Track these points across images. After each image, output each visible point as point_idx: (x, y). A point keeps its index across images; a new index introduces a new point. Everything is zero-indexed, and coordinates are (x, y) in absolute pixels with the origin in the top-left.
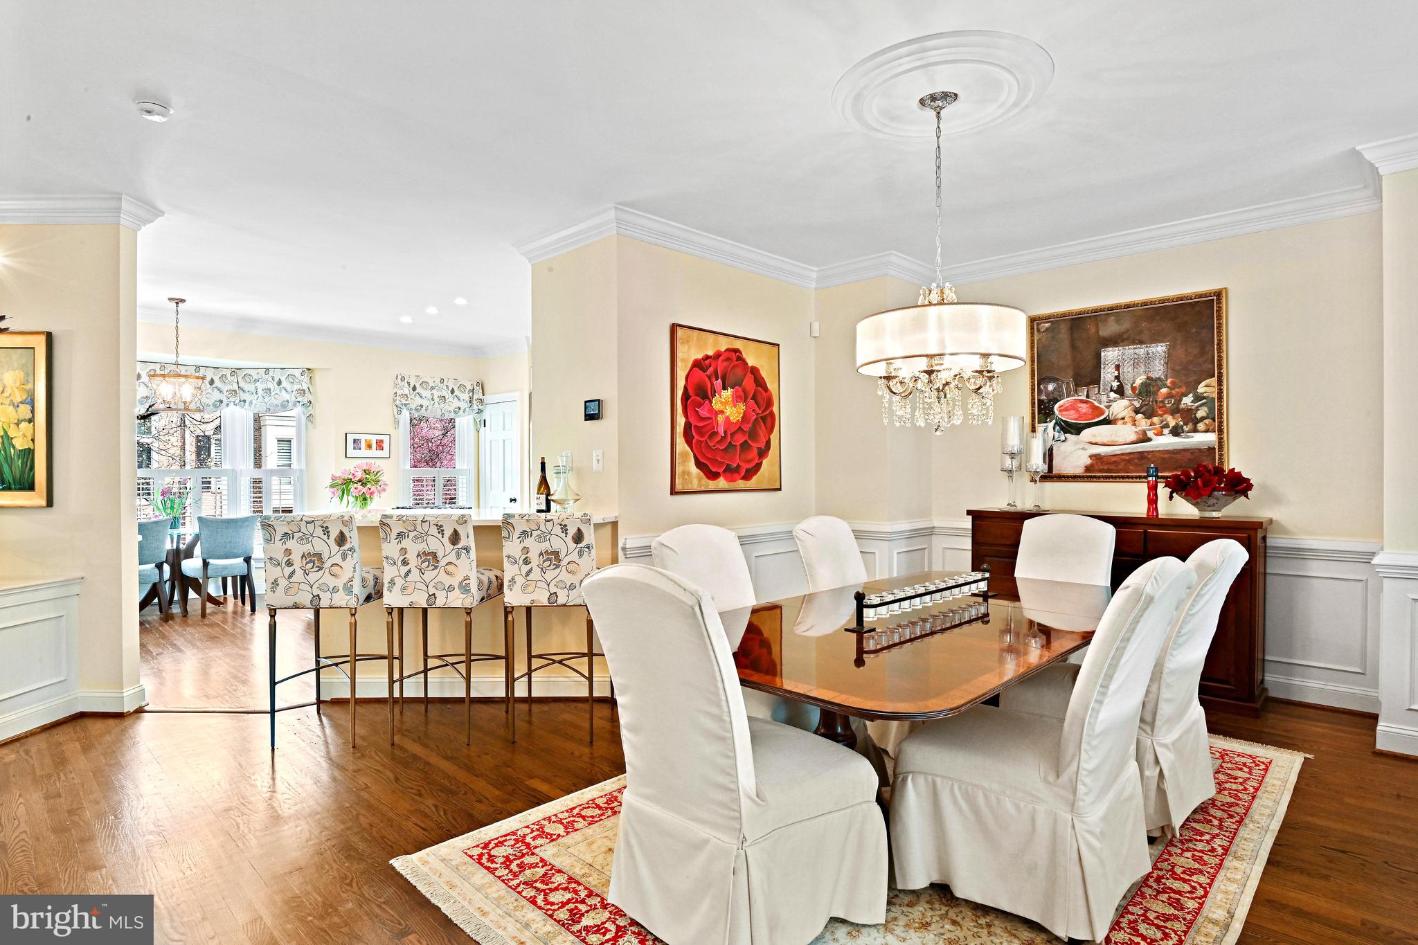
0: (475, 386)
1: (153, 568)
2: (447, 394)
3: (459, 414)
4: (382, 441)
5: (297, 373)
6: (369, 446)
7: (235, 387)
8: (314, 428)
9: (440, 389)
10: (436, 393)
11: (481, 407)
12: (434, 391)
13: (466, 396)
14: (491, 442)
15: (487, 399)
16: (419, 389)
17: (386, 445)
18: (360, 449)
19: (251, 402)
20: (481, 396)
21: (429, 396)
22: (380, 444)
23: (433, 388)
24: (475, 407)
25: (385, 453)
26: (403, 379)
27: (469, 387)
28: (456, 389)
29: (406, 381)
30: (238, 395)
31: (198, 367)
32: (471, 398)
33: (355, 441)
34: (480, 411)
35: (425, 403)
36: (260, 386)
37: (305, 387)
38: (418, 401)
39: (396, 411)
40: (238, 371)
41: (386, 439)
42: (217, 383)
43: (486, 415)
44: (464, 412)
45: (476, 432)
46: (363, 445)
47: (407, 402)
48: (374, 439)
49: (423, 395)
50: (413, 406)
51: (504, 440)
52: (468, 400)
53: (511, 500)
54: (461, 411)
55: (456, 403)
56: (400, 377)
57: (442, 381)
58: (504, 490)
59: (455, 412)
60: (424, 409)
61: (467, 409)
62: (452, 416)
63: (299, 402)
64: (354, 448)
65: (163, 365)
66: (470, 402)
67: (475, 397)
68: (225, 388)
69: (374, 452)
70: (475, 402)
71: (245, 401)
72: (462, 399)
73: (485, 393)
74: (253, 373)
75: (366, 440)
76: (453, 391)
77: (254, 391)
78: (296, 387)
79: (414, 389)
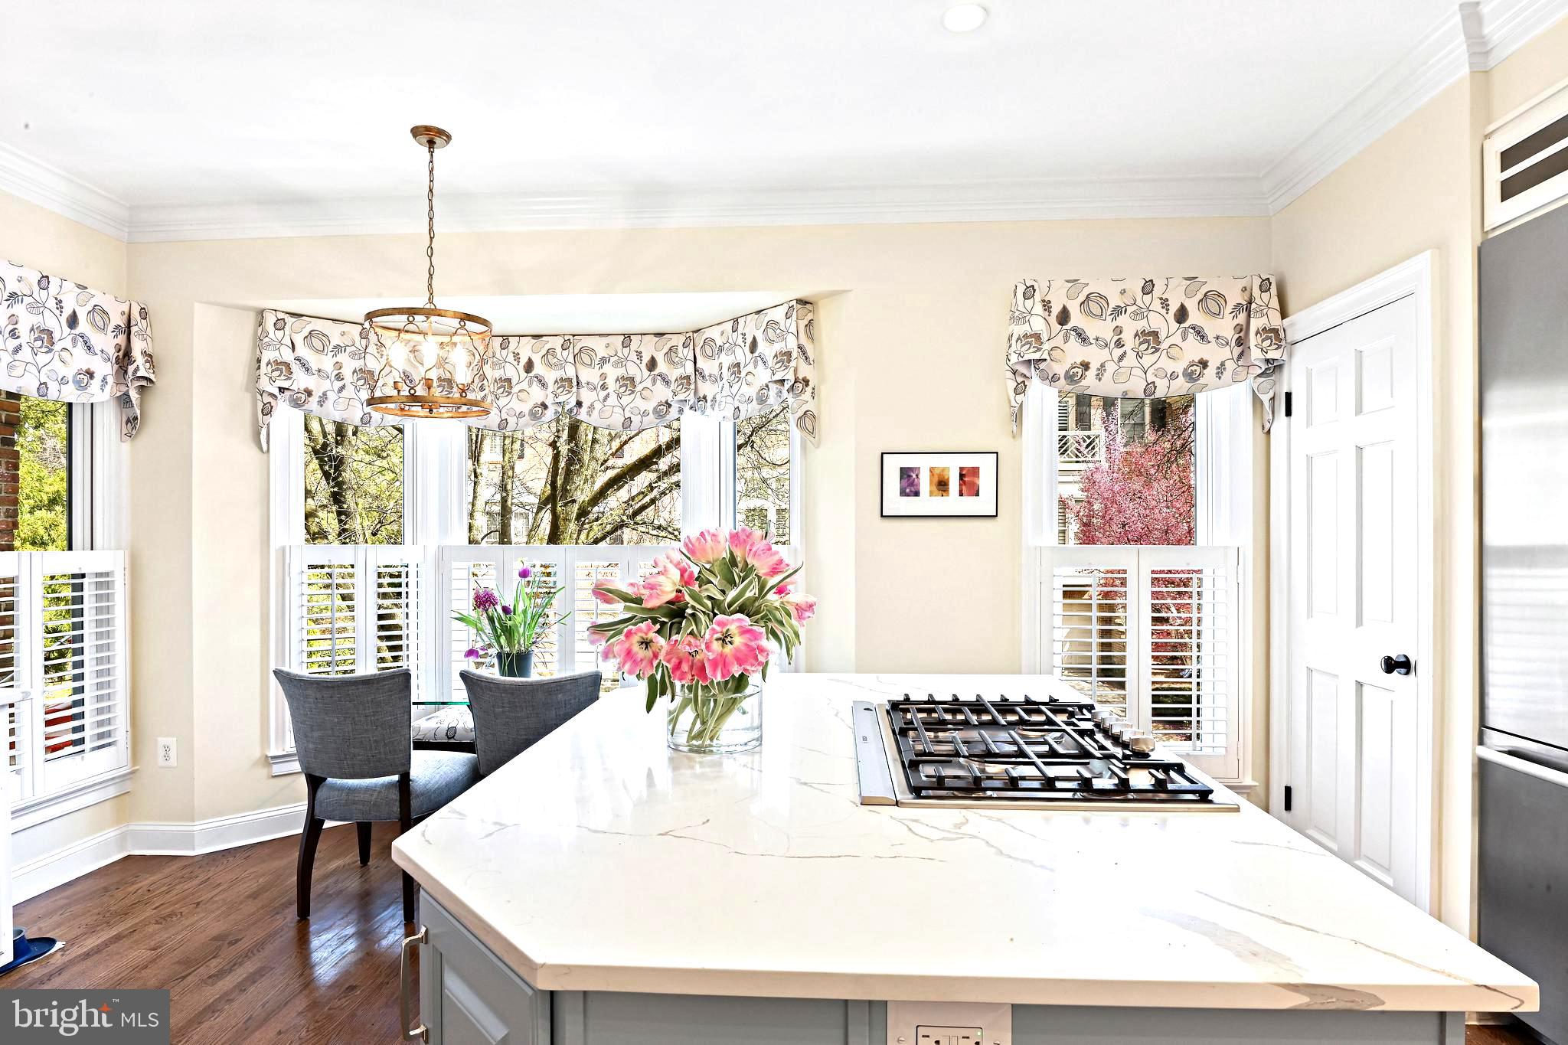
0: (1256, 292)
1: (391, 785)
2: (1161, 322)
3: (1202, 381)
4: (975, 471)
5: (778, 314)
6: (942, 485)
7: (689, 368)
8: (818, 446)
9: (1139, 315)
10: (1130, 326)
11: (1273, 354)
12: (1123, 320)
13: (1225, 326)
14: (1310, 460)
15: (1299, 323)
16: (1077, 319)
17: (986, 482)
18: (917, 494)
19: (714, 399)
20: (1275, 320)
21: (1108, 335)
22: (969, 481)
23: (1118, 311)
24: (1255, 354)
25: (983, 504)
26: (1029, 292)
27: (1235, 297)
28: (1191, 306)
29: (1038, 297)
30: (692, 387)
31: (627, 337)
32: (1243, 330)
33: (906, 473)
34: (1273, 368)
35: (1095, 356)
36: (726, 360)
37: (792, 344)
38: (1075, 352)
39: (1012, 385)
40: (695, 335)
41: (986, 465)
42: (662, 367)
43: (1293, 379)
44: (1219, 375)
45: (1261, 436)
46: (925, 483)
47: (1037, 356)
48: (952, 466)
49: (1091, 334)
50: (1060, 369)
51: (1360, 449)
52: (1230, 334)
53: (1390, 665)
54: (1210, 372)
55: (1193, 350)
56: (1021, 289)
57: (1148, 287)
58: (1359, 622)
59: (1189, 376)
60: (1091, 374)
61: (1230, 365)
62: (1180, 386)
63: (782, 382)
64: (903, 493)
65: (567, 338)
66: (1240, 342)
67: (1256, 324)
68: (674, 374)
69: (954, 502)
70: (1253, 340)
71: (705, 397)
72: (1211, 337)
73: (1292, 303)
74: (714, 333)
75: (932, 470)
76: (1182, 315)
77: (716, 372)
78: (778, 347)
79: (1064, 317)
